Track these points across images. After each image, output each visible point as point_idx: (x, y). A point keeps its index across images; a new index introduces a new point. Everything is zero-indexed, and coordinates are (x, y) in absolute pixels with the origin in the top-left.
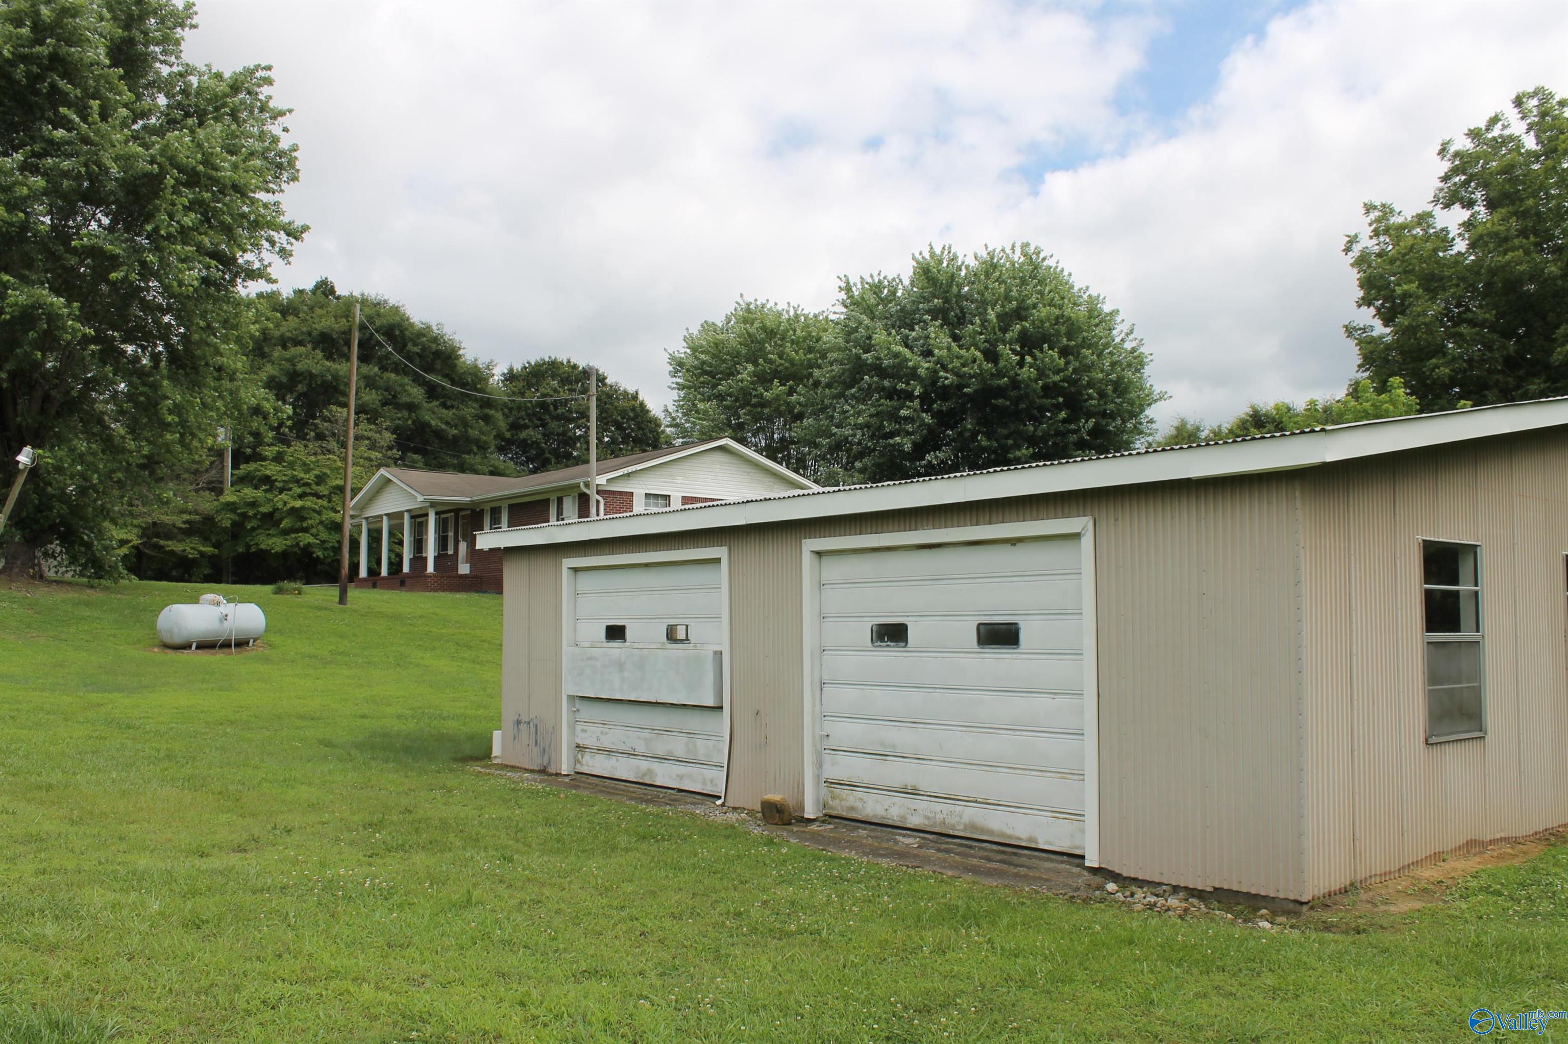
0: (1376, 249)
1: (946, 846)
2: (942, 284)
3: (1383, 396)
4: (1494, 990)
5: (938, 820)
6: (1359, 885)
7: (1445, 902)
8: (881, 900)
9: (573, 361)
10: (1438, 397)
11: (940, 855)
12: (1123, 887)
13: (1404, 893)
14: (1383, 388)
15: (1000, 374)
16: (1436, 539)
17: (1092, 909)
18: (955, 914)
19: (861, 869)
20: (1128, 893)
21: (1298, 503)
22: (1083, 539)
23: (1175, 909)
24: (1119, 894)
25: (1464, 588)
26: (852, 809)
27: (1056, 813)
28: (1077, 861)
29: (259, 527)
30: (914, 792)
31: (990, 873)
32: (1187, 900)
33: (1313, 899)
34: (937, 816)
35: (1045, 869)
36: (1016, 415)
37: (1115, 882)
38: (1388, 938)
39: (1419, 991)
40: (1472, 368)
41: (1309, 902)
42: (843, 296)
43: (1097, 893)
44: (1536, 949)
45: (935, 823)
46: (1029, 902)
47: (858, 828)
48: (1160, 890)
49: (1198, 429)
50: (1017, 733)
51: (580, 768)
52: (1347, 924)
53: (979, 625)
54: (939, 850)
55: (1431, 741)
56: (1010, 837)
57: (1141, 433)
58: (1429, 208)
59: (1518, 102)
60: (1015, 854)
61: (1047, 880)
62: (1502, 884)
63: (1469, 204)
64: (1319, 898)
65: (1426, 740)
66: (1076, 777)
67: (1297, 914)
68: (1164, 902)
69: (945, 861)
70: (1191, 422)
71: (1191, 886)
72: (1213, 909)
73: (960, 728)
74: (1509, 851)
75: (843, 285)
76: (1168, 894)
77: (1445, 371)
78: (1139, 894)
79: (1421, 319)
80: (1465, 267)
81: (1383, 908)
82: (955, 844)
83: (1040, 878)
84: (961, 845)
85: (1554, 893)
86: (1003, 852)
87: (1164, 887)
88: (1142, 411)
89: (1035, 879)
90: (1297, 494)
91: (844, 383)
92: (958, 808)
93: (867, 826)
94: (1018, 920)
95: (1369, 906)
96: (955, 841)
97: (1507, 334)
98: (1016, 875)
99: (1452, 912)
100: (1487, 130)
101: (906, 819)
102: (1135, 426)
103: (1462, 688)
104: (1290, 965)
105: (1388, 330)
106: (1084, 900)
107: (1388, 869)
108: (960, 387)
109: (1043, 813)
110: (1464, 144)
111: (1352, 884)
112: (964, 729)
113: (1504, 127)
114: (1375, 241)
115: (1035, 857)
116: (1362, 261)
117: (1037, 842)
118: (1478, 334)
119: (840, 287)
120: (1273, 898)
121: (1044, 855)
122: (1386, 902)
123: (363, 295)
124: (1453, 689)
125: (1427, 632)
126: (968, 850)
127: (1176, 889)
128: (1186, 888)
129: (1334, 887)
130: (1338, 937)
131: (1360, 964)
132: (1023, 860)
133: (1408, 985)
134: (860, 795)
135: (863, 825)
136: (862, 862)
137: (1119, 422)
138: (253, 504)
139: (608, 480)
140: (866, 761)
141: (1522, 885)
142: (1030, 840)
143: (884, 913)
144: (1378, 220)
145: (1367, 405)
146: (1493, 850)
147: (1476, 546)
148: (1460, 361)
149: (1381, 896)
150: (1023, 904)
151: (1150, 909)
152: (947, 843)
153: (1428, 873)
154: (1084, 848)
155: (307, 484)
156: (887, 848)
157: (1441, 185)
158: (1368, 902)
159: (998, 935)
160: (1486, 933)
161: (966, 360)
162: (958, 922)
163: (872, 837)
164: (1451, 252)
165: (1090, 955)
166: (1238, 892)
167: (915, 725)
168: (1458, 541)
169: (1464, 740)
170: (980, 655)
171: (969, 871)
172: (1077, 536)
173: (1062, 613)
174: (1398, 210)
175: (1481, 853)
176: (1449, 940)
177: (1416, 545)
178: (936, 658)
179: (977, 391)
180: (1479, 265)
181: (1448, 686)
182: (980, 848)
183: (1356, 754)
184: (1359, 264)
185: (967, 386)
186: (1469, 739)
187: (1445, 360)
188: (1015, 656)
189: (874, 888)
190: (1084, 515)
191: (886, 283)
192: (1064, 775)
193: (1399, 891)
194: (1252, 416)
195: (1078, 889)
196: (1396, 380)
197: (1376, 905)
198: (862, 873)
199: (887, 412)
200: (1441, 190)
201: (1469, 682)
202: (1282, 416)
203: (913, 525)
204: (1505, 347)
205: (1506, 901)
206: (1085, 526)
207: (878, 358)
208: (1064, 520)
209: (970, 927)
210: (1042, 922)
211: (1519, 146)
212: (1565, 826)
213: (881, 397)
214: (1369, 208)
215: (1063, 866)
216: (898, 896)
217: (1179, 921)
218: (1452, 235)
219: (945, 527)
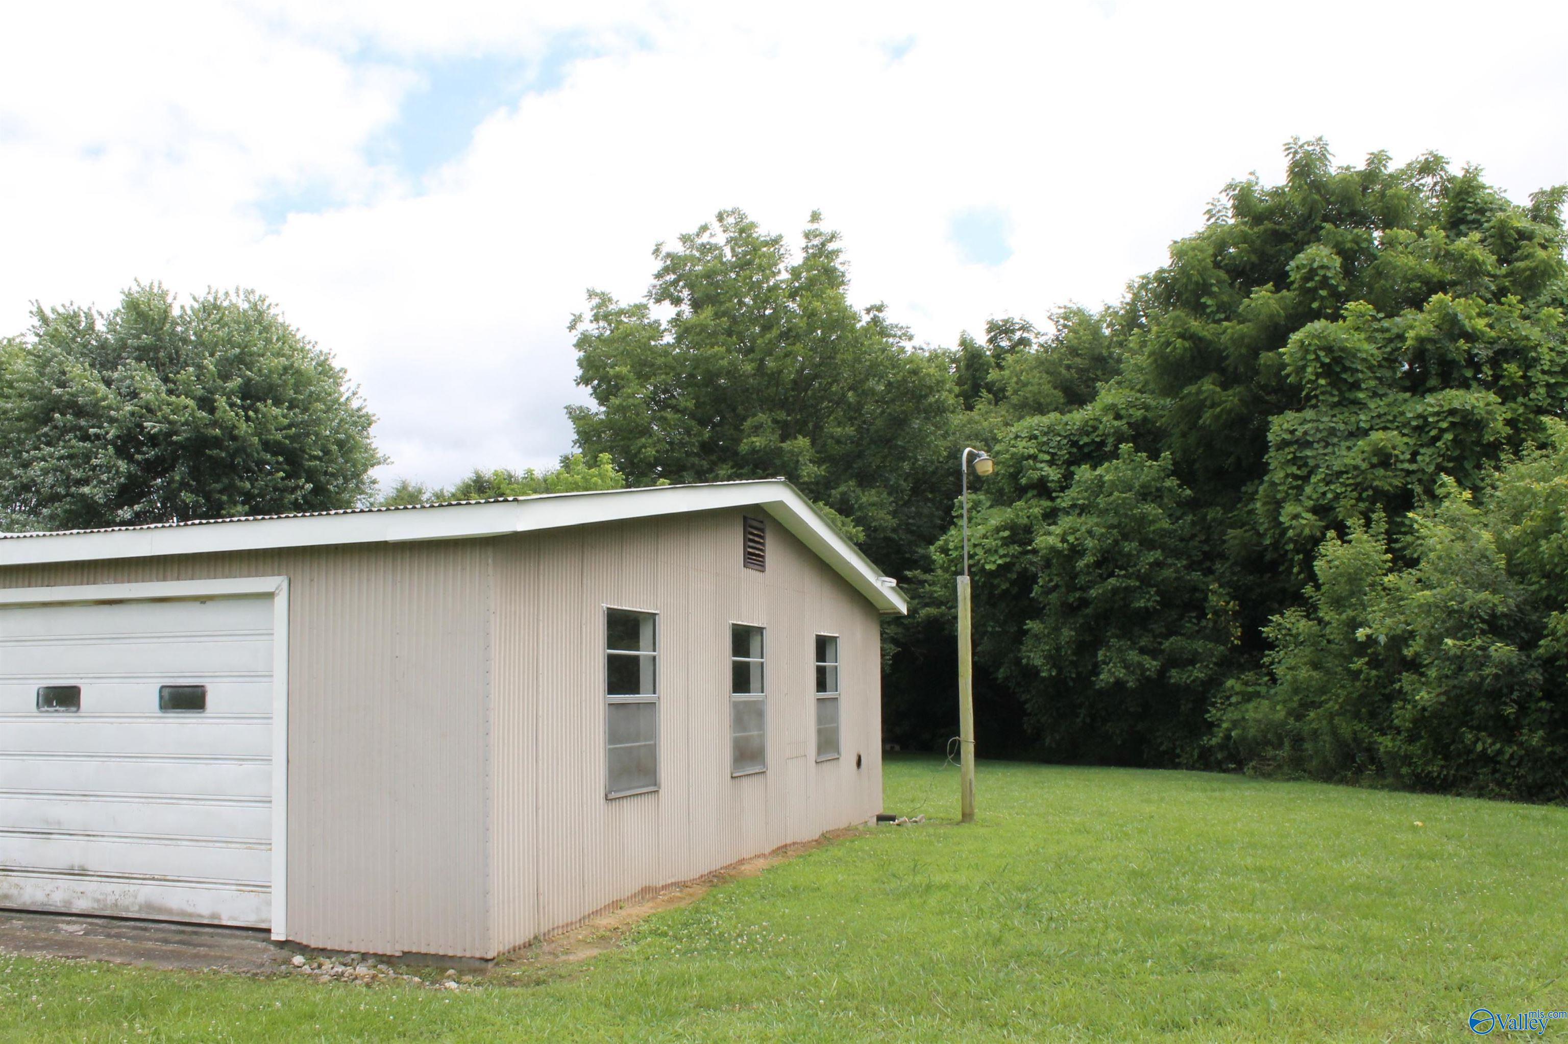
0: (596, 333)
1: (116, 930)
2: (154, 319)
3: (593, 470)
4: (652, 1024)
5: (108, 902)
6: (542, 938)
7: (619, 947)
8: (28, 1000)
10: (643, 474)
11: (110, 941)
12: (310, 959)
13: (584, 942)
14: (593, 462)
15: (215, 424)
16: (620, 608)
17: (274, 985)
18: (119, 1006)
19: (8, 966)
20: (315, 965)
21: (491, 570)
22: (277, 599)
23: (363, 977)
24: (307, 967)
25: (643, 653)
27: (242, 886)
28: (262, 935)
30: (81, 873)
31: (165, 957)
32: (375, 967)
33: (498, 956)
34: (109, 898)
35: (228, 947)
36: (231, 468)
37: (303, 955)
38: (564, 987)
39: (587, 1034)
40: (673, 450)
41: (494, 958)
42: (36, 322)
43: (283, 967)
44: (690, 982)
45: (105, 905)
46: (205, 985)
47: (12, 918)
48: (348, 960)
49: (420, 492)
50: (200, 803)
52: (529, 976)
53: (162, 687)
54: (109, 936)
55: (610, 797)
56: (191, 915)
57: (363, 492)
58: (644, 301)
59: (720, 218)
60: (196, 933)
61: (228, 959)
62: (669, 926)
63: (677, 301)
64: (504, 954)
65: (606, 795)
66: (263, 847)
67: (482, 971)
68: (352, 971)
69: (115, 947)
70: (413, 485)
71: (380, 952)
72: (402, 974)
73: (137, 800)
74: (678, 894)
75: (35, 310)
76: (356, 963)
77: (651, 452)
78: (327, 965)
79: (631, 401)
80: (674, 358)
81: (563, 958)
82: (128, 927)
83: (222, 957)
84: (135, 928)
85: (711, 930)
86: (183, 932)
87: (353, 956)
88: (365, 471)
89: (216, 958)
90: (490, 561)
91: (36, 418)
92: (132, 887)
93: (24, 916)
94: (192, 1005)
95: (551, 957)
96: (128, 923)
97: (703, 423)
98: (196, 956)
99: (625, 956)
100: (698, 235)
101: (71, 903)
102: (357, 486)
103: (640, 746)
104: (470, 1022)
105: (603, 409)
106: (268, 977)
107: (570, 920)
108: (170, 434)
109: (227, 887)
110: (679, 248)
111: (536, 938)
112: (143, 800)
113: (712, 236)
114: (595, 325)
115: (218, 935)
116: (583, 342)
117: (220, 919)
118: (679, 420)
119: (31, 312)
120: (461, 958)
121: (227, 931)
122: (567, 952)
124: (631, 748)
125: (609, 693)
126: (142, 933)
127: (364, 957)
128: (375, 955)
129: (519, 941)
130: (519, 990)
131: (536, 1015)
132: (205, 939)
133: (577, 1029)
134: (16, 880)
135: (18, 915)
136: (11, 958)
137: (341, 481)
140: (26, 842)
141: (686, 925)
142: (213, 916)
143: (31, 1015)
144: (599, 306)
145: (578, 478)
146: (664, 895)
147: (655, 614)
148: (664, 443)
149: (562, 946)
150: (198, 987)
151: (337, 979)
152: (119, 927)
153: (606, 921)
154: (270, 921)
156: (45, 939)
157: (655, 282)
158: (550, 953)
159: (165, 1025)
160: (650, 973)
161: (177, 408)
162: (120, 1015)
163: (28, 928)
164: (661, 342)
165: (267, 1036)
166: (426, 954)
167: (85, 798)
168: (639, 610)
169: (641, 794)
170: (162, 720)
171: (142, 955)
172: (269, 596)
173: (252, 675)
174: (615, 299)
175: (654, 898)
176: (618, 982)
177: (601, 613)
178: (112, 723)
179: (187, 439)
180: (684, 357)
181: (627, 745)
182: (157, 930)
183: (540, 811)
184: (579, 345)
185: (176, 433)
186: (644, 793)
187: (650, 441)
188: (200, 720)
189: (22, 987)
190: (279, 575)
191: (82, 315)
192: (249, 845)
193: (579, 941)
194: (475, 481)
195: (262, 965)
196: (605, 456)
197: (557, 956)
198: (8, 971)
199: (83, 453)
200: (655, 286)
201: (645, 740)
202: (500, 483)
203: (92, 579)
204: (700, 434)
205: (670, 941)
206: (279, 586)
207: (72, 395)
208: (257, 579)
209: (134, 1019)
210: (218, 1004)
211: (721, 255)
212: (726, 868)
213: (76, 437)
214: (591, 294)
215: (248, 941)
216: (52, 993)
217: (364, 989)
218: (662, 328)
219: (129, 582)
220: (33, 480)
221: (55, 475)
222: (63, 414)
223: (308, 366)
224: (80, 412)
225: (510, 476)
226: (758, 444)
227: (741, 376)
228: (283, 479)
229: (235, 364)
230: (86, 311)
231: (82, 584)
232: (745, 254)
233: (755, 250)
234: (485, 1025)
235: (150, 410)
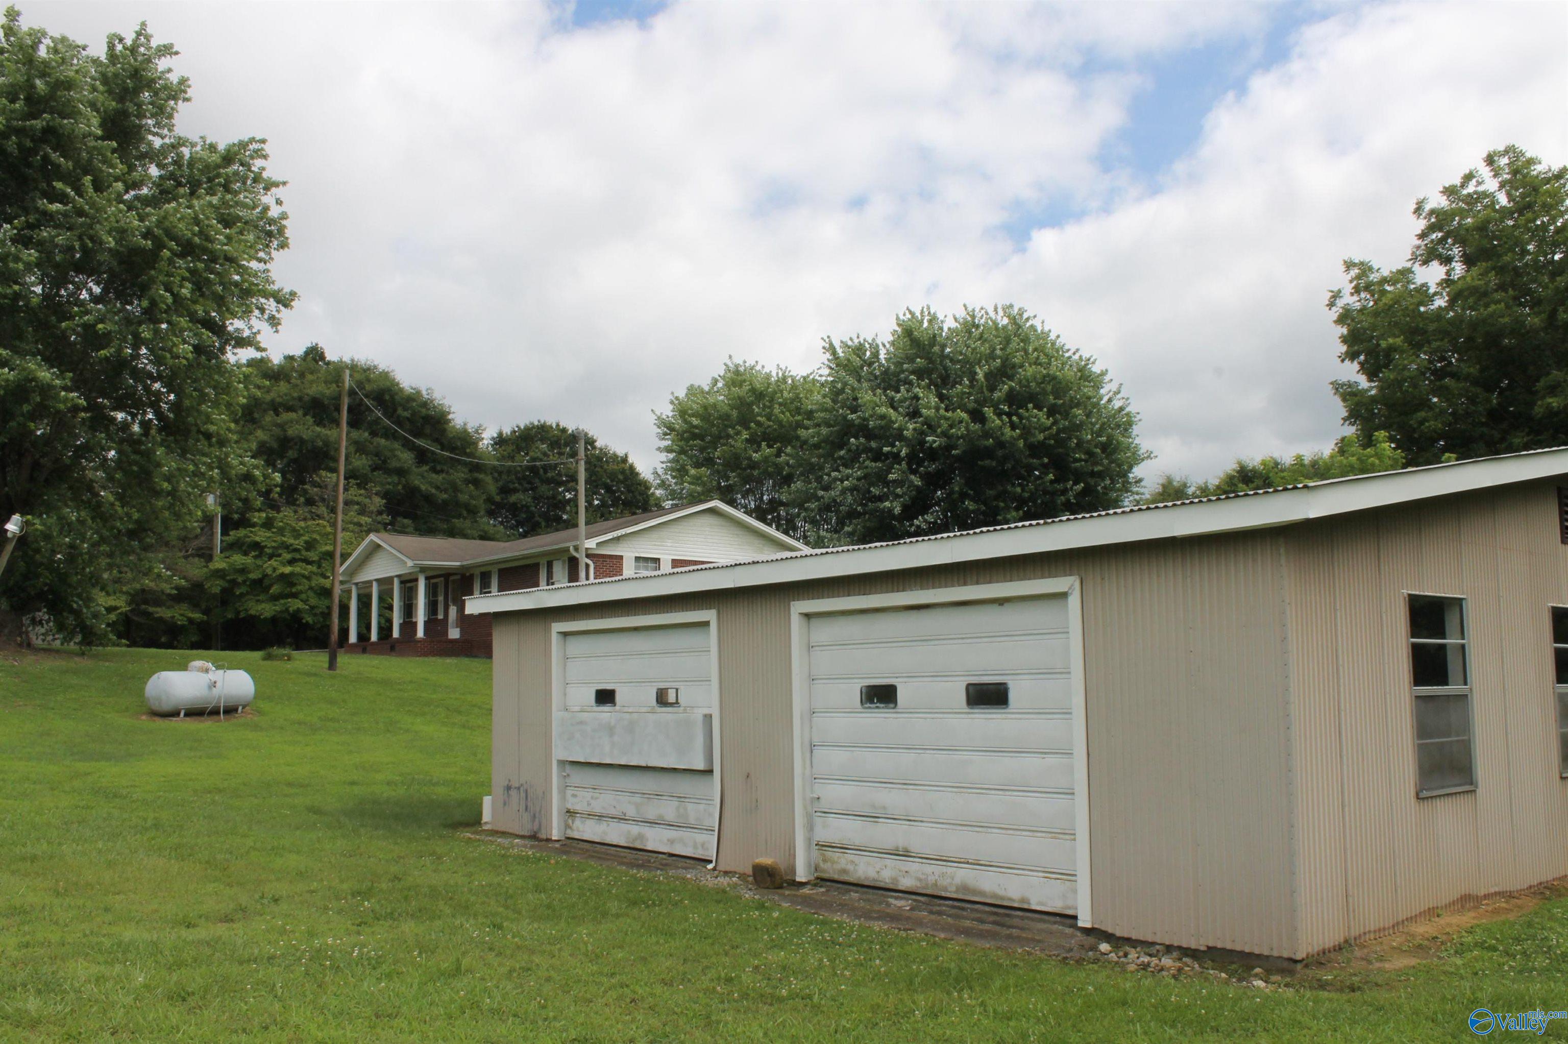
0: (1358, 306)
1: (938, 908)
2: (924, 344)
3: (1369, 450)
5: (930, 882)
6: (1353, 942)
7: (1440, 958)
8: (873, 964)
9: (562, 425)
10: (1424, 450)
11: (933, 917)
12: (1116, 948)
13: (1399, 950)
14: (1369, 442)
15: (987, 435)
16: (1422, 593)
17: (1085, 969)
18: (947, 977)
19: (853, 932)
20: (1121, 954)
21: (1283, 561)
22: (1070, 599)
23: (1169, 969)
24: (1113, 955)
25: (1450, 641)
26: (845, 871)
27: (1049, 873)
28: (1069, 921)
29: (248, 593)
30: (906, 854)
31: (982, 935)
32: (1180, 959)
33: (1307, 957)
34: (929, 878)
35: (1038, 930)
36: (1003, 476)
37: (1108, 943)
38: (1383, 996)
40: (1456, 421)
41: (1303, 960)
42: (828, 357)
43: (1091, 953)
45: (927, 885)
46: (1021, 964)
47: (850, 891)
48: (1153, 950)
49: (1184, 486)
50: (1007, 793)
51: (571, 834)
52: (1341, 982)
53: (968, 685)
54: (931, 912)
55: (1422, 795)
56: (1002, 898)
57: (1130, 491)
58: (1409, 265)
59: (1490, 160)
60: (1008, 915)
61: (1039, 941)
62: (1497, 939)
63: (1446, 260)
64: (1313, 956)
65: (1417, 794)
66: (1067, 837)
67: (1291, 973)
68: (1157, 962)
69: (938, 923)
70: (1177, 480)
71: (1185, 946)
72: (1207, 969)
73: (950, 789)
74: (1504, 905)
75: (827, 346)
76: (1161, 954)
77: (1431, 424)
78: (1133, 954)
79: (1405, 373)
80: (1448, 322)
81: (1378, 965)
82: (947, 906)
83: (1033, 940)
84: (954, 907)
85: (1549, 948)
86: (995, 914)
87: (1158, 947)
88: (1131, 467)
89: (1027, 939)
90: (1282, 551)
91: (832, 443)
92: (950, 870)
93: (859, 889)
94: (1011, 982)
95: (1363, 963)
96: (947, 902)
97: (1490, 387)
98: (1009, 937)
99: (1447, 968)
100: (1462, 186)
101: (897, 881)
102: (1123, 486)
103: (1452, 742)
104: (1284, 1024)
105: (1375, 384)
106: (1077, 961)
107: (1382, 926)
108: (949, 448)
109: (1035, 874)
110: (1438, 201)
111: (1346, 941)
112: (954, 790)
113: (1479, 183)
114: (1356, 298)
115: (1028, 918)
116: (1345, 317)
117: (1029, 903)
118: (1461, 388)
119: (824, 348)
120: (1268, 956)
121: (1036, 916)
122: (1381, 959)
123: (352, 360)
124: (1442, 743)
125: (1415, 685)
126: (960, 912)
127: (1169, 949)
128: (1180, 948)
129: (1329, 944)
130: (1333, 995)
131: (1355, 1023)
132: (1016, 922)
134: (851, 857)
135: (854, 888)
136: (854, 926)
137: (1108, 482)
138: (243, 571)
139: (598, 544)
140: (858, 823)
141: (1518, 940)
142: (1023, 900)
143: (876, 977)
144: (1358, 277)
145: (1353, 460)
146: (1487, 905)
147: (1462, 599)
148: (1446, 416)
149: (1376, 952)
150: (1016, 965)
151: (1144, 969)
152: (940, 905)
153: (1422, 929)
154: (1076, 909)
155: (296, 550)
156: (879, 911)
157: (1419, 242)
158: (1362, 959)
159: (990, 998)
160: (1481, 989)
161: (954, 421)
162: (950, 985)
163: (864, 900)
164: (1432, 307)
165: (1083, 1017)
166: (1231, 951)
167: (905, 787)
168: (1443, 595)
169: (1456, 793)
170: (970, 716)
171: (962, 933)
172: (1063, 596)
173: (1050, 672)
174: (1376, 267)
175: (1476, 908)
176: (1445, 996)
177: (1402, 599)
178: (925, 718)
179: (964, 452)
180: (1459, 319)
181: (1437, 740)
182: (972, 910)
183: (1347, 809)
184: (1342, 320)
185: (955, 447)
186: (1459, 793)
187: (1430, 414)
188: (1004, 716)
189: (865, 952)
190: (1070, 575)
191: (867, 346)
192: (1055, 835)
193: (1394, 948)
194: (1238, 472)
195: (1071, 950)
196: (1382, 434)
197: (1370, 962)
198: (854, 936)
199: (875, 473)
200: (1418, 247)
201: (1458, 735)
202: (1269, 471)
203: (901, 588)
204: (1488, 401)
205: (1501, 956)
206: (1072, 585)
207: (864, 419)
208: (1050, 580)
209: (963, 990)
210: (1034, 984)
211: (1494, 202)
212: (1559, 879)
213: (868, 458)
214: (1349, 265)
215: (1056, 926)
216: (890, 959)
217: (1173, 981)
218: (1432, 291)
219: (933, 588)
220: (835, 501)
221: (852, 495)
222: (857, 438)
223: (1069, 374)
224: (870, 435)
225: (1277, 464)
226: (1554, 404)
227: (1528, 332)
228: (1052, 482)
229: (999, 377)
230: (870, 341)
231: (893, 591)
232: (1523, 196)
233: (1535, 190)
234: (1302, 1028)
235: (930, 426)
